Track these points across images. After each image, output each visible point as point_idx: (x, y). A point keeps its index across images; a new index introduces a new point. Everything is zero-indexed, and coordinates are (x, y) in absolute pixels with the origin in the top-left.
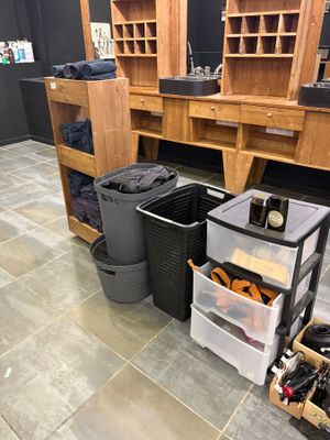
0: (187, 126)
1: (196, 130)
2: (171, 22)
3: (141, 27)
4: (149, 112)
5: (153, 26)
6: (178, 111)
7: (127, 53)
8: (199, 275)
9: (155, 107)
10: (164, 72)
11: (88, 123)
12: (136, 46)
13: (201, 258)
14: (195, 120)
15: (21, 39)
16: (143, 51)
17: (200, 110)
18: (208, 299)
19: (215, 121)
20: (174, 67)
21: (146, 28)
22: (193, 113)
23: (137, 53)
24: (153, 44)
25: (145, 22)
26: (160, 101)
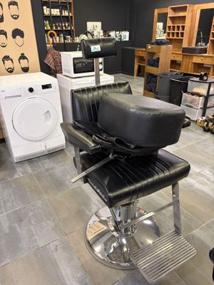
0: (191, 66)
1: (194, 68)
2: (191, 26)
3: (178, 27)
4: (176, 61)
5: (183, 27)
6: (188, 60)
7: (171, 37)
8: (184, 94)
9: (179, 59)
10: (185, 45)
11: (159, 58)
12: (175, 34)
13: (186, 91)
14: (195, 64)
15: (125, 30)
16: (178, 36)
17: (197, 60)
18: (186, 100)
19: (203, 64)
20: (190, 43)
21: (181, 28)
22: (194, 61)
23: (175, 37)
24: (182, 34)
25: (180, 25)
26: (181, 56)
